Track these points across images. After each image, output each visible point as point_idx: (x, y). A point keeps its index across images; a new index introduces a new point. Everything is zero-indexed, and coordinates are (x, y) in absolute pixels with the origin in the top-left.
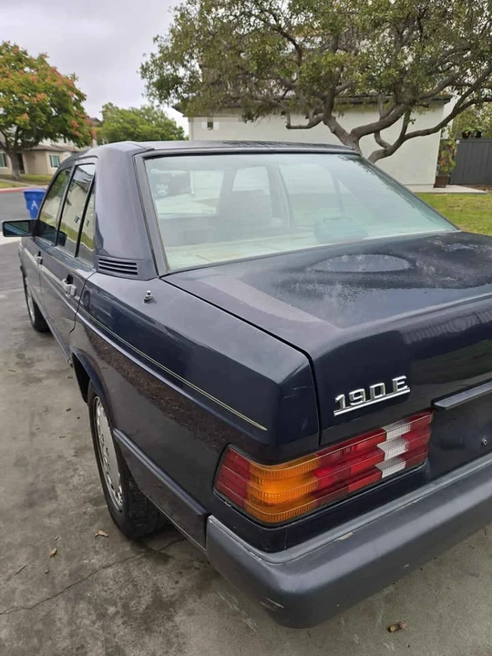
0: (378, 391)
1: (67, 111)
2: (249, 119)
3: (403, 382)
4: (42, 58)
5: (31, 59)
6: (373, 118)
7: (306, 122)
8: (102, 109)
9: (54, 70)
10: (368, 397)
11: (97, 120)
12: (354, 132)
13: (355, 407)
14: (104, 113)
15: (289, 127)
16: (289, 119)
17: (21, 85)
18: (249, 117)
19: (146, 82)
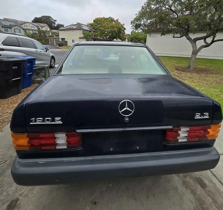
0: (48, 120)
1: (120, 32)
2: (163, 35)
3: (59, 120)
4: (117, 20)
5: (115, 20)
6: (204, 35)
7: (179, 36)
8: (131, 32)
9: (120, 23)
10: (44, 121)
11: (129, 34)
12: (194, 39)
13: (38, 123)
14: (131, 33)
15: (174, 37)
16: (174, 35)
17: (111, 26)
18: (163, 34)
19: (132, 25)
